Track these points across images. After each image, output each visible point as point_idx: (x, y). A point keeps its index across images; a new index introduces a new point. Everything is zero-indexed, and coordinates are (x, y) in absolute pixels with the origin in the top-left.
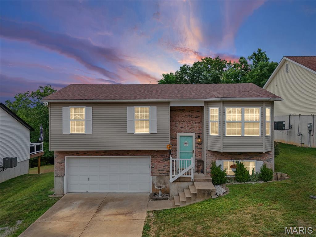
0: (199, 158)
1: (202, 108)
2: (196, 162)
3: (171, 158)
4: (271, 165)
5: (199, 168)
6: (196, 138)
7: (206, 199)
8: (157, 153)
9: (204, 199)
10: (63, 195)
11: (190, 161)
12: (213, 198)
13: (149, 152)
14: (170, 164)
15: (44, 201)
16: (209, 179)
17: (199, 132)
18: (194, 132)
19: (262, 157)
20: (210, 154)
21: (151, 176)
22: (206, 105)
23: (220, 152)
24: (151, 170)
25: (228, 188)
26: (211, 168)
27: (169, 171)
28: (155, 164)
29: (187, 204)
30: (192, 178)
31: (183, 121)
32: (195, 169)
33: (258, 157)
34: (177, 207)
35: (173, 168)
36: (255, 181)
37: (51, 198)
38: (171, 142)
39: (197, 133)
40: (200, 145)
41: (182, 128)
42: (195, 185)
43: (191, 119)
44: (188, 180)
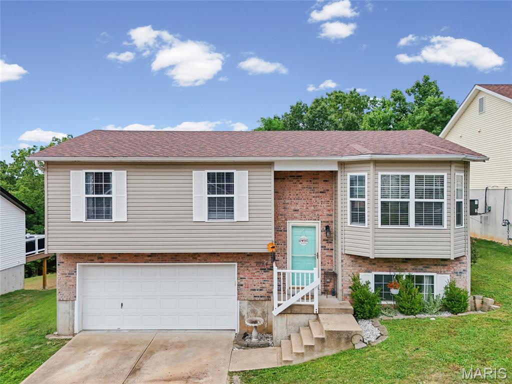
0: (327, 267)
1: (333, 174)
2: (322, 274)
3: (275, 268)
4: (464, 283)
5: (328, 286)
6: (322, 231)
7: (344, 349)
8: (249, 257)
9: (339, 350)
10: (74, 335)
11: (312, 275)
12: (357, 347)
13: (235, 255)
14: (272, 278)
15: (36, 347)
16: (348, 309)
17: (327, 220)
18: (318, 220)
19: (447, 267)
20: (348, 261)
21: (239, 301)
22: (341, 168)
23: (367, 258)
24: (238, 290)
25: (383, 326)
26: (350, 287)
27: (272, 292)
28: (245, 278)
29: (307, 359)
30: (316, 307)
31: (297, 199)
32: (320, 288)
33: (439, 267)
34: (287, 364)
35: (279, 285)
36: (434, 312)
37: (49, 340)
38: (275, 237)
39: (324, 222)
40: (330, 244)
41: (295, 211)
42: (322, 321)
43: (313, 195)
44: (307, 310)
